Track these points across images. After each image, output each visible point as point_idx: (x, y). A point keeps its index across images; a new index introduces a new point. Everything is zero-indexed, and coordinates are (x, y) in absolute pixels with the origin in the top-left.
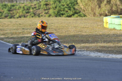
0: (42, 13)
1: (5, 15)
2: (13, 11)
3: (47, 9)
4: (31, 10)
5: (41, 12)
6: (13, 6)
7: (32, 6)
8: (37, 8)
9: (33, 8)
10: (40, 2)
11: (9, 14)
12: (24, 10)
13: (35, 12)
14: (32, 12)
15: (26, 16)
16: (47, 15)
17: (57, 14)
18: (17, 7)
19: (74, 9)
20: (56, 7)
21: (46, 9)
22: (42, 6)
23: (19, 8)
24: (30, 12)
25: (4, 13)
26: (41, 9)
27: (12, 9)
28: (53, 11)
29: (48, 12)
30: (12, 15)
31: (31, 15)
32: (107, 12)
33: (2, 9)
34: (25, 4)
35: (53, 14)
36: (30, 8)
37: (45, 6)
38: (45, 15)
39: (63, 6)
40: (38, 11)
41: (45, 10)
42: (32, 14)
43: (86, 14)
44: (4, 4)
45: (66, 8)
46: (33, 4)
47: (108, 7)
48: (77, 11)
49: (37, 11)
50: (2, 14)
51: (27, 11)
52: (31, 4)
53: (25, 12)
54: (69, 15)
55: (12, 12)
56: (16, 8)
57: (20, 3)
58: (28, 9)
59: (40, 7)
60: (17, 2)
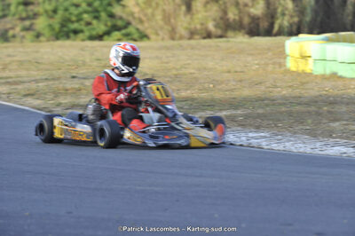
0: (12, 28)
3: (28, 18)
5: (9, 26)
16: (29, 35)
17: (60, 31)
19: (112, 16)
20: (55, 11)
21: (24, 15)
22: (13, 8)
26: (9, 18)
28: (46, 23)
29: (32, 25)
32: (211, 26)
35: (47, 32)
37: (21, 7)
38: (22, 34)
39: (77, 6)
40: (2, 23)
41: (22, 19)
43: (148, 32)
45: (86, 12)
47: (214, 10)
48: (120, 23)
54: (94, 33)
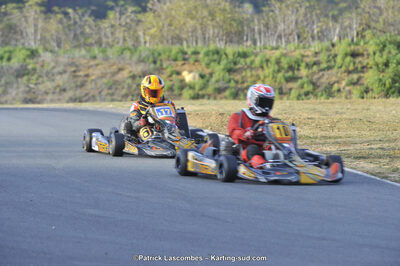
0: (338, 82)
1: (217, 86)
2: (244, 74)
3: (355, 70)
4: (304, 72)
5: (334, 79)
6: (245, 55)
7: (307, 56)
8: (324, 65)
9: (308, 66)
10: (333, 45)
11: (229, 81)
12: (279, 71)
13: (316, 77)
14: (305, 79)
15: (284, 91)
16: (356, 91)
17: (391, 88)
18: (258, 61)
20: (387, 65)
21: (351, 68)
22: (339, 59)
23: (262, 62)
24: (301, 78)
25: (213, 80)
26: (335, 70)
27: (239, 66)
28: (376, 78)
30: (239, 86)
31: (302, 87)
33: (208, 65)
34: (285, 52)
35: (375, 87)
36: (299, 65)
37: (349, 59)
38: (347, 88)
40: (326, 76)
41: (349, 72)
42: (305, 86)
44: (212, 47)
46: (309, 53)
49: (321, 73)
50: (208, 81)
51: (290, 74)
52: (302, 51)
53: (284, 76)
55: (238, 77)
56: (252, 62)
57: (265, 48)
58: (291, 68)
59: (333, 63)
60: (255, 43)
